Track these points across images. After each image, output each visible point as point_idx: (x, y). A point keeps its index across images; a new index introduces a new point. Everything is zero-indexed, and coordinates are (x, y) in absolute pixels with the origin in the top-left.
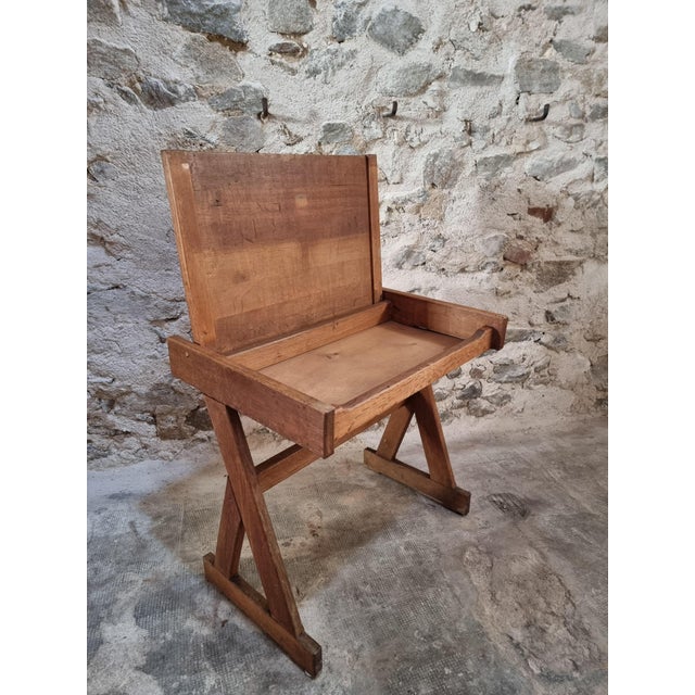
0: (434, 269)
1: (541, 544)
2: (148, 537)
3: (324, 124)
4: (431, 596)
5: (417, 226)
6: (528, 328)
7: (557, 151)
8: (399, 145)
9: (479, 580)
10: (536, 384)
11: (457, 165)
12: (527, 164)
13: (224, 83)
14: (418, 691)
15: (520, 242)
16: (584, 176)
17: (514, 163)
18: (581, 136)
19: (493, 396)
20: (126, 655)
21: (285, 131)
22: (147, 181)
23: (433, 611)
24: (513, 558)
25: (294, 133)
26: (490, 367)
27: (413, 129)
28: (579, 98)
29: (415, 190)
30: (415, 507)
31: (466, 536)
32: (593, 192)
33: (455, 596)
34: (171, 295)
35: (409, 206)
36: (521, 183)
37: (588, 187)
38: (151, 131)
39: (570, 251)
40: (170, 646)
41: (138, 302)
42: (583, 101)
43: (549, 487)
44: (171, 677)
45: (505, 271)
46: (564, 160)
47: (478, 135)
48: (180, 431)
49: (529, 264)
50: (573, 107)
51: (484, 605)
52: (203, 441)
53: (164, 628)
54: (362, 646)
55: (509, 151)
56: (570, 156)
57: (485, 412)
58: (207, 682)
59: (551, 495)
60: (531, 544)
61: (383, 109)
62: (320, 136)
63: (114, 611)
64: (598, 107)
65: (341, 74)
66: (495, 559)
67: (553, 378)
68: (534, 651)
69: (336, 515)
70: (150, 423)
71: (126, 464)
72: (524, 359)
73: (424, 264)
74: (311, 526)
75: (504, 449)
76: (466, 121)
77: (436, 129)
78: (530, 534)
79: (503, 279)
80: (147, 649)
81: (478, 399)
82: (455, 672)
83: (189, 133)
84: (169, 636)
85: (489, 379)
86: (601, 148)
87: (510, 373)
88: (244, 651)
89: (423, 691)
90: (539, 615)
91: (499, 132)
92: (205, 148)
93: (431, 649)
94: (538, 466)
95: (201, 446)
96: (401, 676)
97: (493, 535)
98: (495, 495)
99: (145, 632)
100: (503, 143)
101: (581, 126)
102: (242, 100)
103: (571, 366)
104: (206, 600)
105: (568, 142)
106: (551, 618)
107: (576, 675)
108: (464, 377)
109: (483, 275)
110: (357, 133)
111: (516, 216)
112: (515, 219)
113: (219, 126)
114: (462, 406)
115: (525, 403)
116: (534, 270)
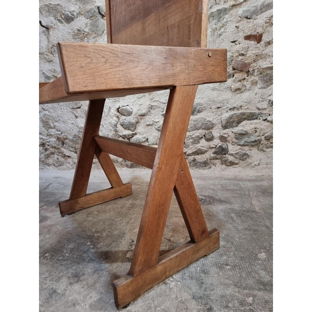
6: (257, 111)
12: (240, 11)
13: (89, 7)
15: (241, 58)
17: (231, 12)
19: (236, 154)
26: (233, 135)
36: (237, 22)
38: (67, 32)
45: (235, 76)
49: (251, 70)
55: (227, 6)
57: (232, 164)
59: (238, 200)
70: (75, 153)
71: (68, 170)
79: (235, 82)
81: (227, 155)
82: (91, 245)
85: (233, 144)
87: (246, 139)
89: (69, 246)
92: (85, 35)
93: (92, 235)
100: (222, 3)
102: (95, 12)
108: (215, 140)
111: (236, 42)
112: (236, 44)
113: (89, 25)
114: (217, 159)
115: (260, 160)
116: (256, 74)
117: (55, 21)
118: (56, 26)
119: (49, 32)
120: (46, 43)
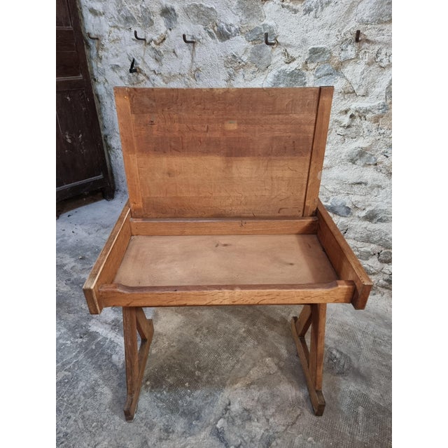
3: (310, 48)
4: (224, 357)
5: (374, 133)
8: (369, 64)
9: (256, 373)
21: (286, 54)
23: (216, 362)
25: (290, 55)
29: (376, 103)
35: (369, 116)
38: (218, 55)
51: (240, 382)
54: (175, 346)
62: (307, 57)
65: (328, 10)
68: (231, 419)
73: (376, 164)
89: (169, 380)
90: (260, 413)
92: (241, 65)
96: (171, 368)
102: (261, 33)
110: (334, 55)
113: (249, 51)
117: (204, 33)
118: (204, 41)
119: (194, 48)
120: (190, 61)
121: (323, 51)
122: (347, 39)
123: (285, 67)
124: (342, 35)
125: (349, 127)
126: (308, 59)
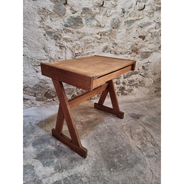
0: (113, 53)
1: (143, 125)
2: (35, 126)
3: (83, 7)
4: (115, 138)
5: (108, 40)
6: (138, 71)
7: (146, 19)
8: (104, 15)
9: (128, 134)
10: (139, 86)
11: (120, 22)
12: (138, 23)
14: (114, 160)
15: (136, 46)
16: (153, 27)
17: (135, 22)
18: (153, 15)
19: (128, 90)
20: (31, 155)
21: (72, 9)
22: (31, 23)
23: (116, 141)
24: (136, 128)
25: (74, 10)
26: (128, 81)
27: (108, 11)
28: (153, 4)
29: (108, 29)
30: (109, 117)
31: (123, 124)
32: (156, 32)
33: (122, 138)
34: (39, 58)
35: (106, 34)
36: (137, 28)
37: (154, 30)
38: (33, 7)
39: (149, 49)
40: (44, 152)
41: (30, 60)
42: (154, 5)
43: (144, 112)
44: (44, 160)
45: (132, 54)
46: (149, 22)
47: (126, 13)
48: (43, 99)
49: (138, 52)
50: (151, 7)
51: (130, 139)
52: (49, 102)
53: (41, 148)
54: (98, 150)
55: (134, 19)
56: (150, 21)
57: (126, 94)
58: (55, 161)
59: (145, 114)
60: (141, 125)
61: (100, 4)
63: (26, 144)
64: (158, 7)
66: (132, 129)
67: (144, 85)
68: (144, 150)
69: (88, 119)
70: (34, 96)
71: (27, 108)
72: (136, 79)
73: (110, 51)
74: (81, 122)
75: (131, 103)
76: (122, 9)
77: (114, 11)
78: (140, 123)
79: (131, 56)
80: (37, 153)
81: (124, 90)
82: (124, 156)
83: (44, 8)
84: (43, 150)
85: (128, 85)
86: (158, 19)
87: (133, 83)
88: (65, 153)
89: (115, 161)
90: (144, 142)
91: (131, 13)
92: (48, 13)
93: (116, 150)
94: (141, 107)
95: (49, 103)
96: (109, 157)
97: (130, 123)
98: (130, 114)
99: (36, 149)
100: (132, 16)
101: (153, 12)
103: (149, 81)
104: (53, 141)
105: (150, 17)
106: (148, 142)
107: (156, 155)
108: (121, 84)
109: (126, 55)
110: (92, 11)
111: (135, 38)
112: (135, 39)
114: (120, 92)
115: (136, 92)
116: (140, 54)
121: (88, 9)
122: (95, 5)
123: (72, 15)
124: (94, 3)
125: (101, 39)
126: (82, 12)
